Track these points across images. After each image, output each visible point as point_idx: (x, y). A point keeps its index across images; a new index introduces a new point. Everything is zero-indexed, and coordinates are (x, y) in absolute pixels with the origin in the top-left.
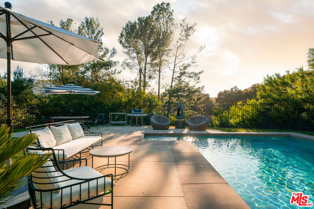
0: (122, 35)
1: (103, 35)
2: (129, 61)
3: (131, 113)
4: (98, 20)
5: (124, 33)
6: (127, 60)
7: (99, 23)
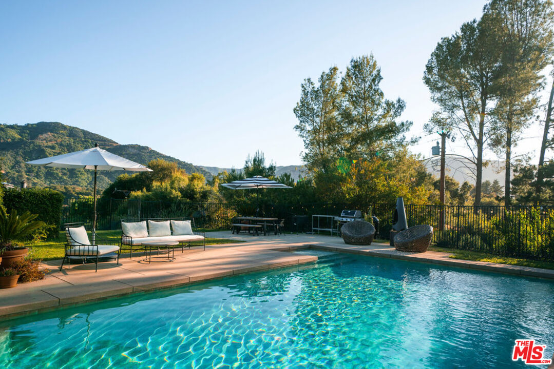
0: (429, 69)
1: (382, 81)
2: (445, 115)
3: (340, 216)
4: (373, 57)
5: (434, 64)
6: (440, 115)
7: (376, 61)
